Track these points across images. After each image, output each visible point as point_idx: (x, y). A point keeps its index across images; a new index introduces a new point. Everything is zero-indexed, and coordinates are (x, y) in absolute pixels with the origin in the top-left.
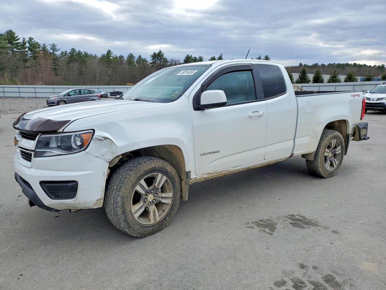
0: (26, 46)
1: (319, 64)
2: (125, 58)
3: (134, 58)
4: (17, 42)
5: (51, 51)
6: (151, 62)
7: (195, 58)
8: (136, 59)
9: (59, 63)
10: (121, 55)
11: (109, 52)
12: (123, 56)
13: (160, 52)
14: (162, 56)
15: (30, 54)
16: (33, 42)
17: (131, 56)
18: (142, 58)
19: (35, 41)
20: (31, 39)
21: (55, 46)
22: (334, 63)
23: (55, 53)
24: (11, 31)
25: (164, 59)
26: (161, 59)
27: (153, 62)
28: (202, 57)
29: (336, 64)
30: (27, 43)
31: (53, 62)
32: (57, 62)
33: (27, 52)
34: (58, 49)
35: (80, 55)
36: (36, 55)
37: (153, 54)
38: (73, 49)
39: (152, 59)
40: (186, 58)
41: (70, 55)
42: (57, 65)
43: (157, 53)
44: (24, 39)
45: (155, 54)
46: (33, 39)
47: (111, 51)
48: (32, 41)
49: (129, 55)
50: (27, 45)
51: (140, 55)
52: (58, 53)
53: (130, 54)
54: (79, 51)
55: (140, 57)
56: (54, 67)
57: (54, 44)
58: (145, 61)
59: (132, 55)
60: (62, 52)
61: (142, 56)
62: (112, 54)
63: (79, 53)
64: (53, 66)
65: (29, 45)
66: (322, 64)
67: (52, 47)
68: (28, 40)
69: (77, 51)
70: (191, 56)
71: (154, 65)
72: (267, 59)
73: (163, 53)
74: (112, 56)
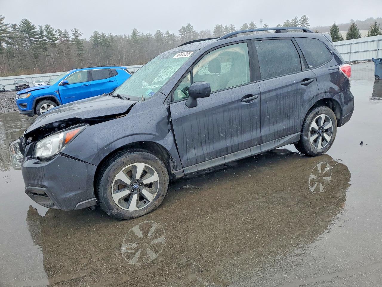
0: (43, 34)
3: (162, 34)
4: (34, 30)
5: (73, 37)
6: (181, 37)
7: (226, 27)
11: (135, 32)
12: (150, 34)
13: (189, 24)
14: (192, 29)
17: (159, 34)
19: (51, 28)
20: (47, 27)
21: (76, 32)
23: (78, 37)
24: (26, 20)
25: (194, 32)
26: (190, 32)
28: (233, 26)
30: (44, 31)
31: (77, 48)
32: (81, 47)
34: (81, 34)
37: (180, 28)
38: (96, 32)
39: (181, 34)
40: (216, 29)
42: (81, 50)
43: (185, 27)
44: (41, 27)
45: (183, 27)
46: (49, 26)
47: (137, 30)
48: (49, 28)
49: (157, 32)
50: (45, 33)
51: (168, 31)
52: (81, 38)
53: (158, 30)
54: (103, 33)
55: (168, 33)
56: (78, 52)
57: (76, 29)
58: (174, 37)
59: (160, 32)
62: (139, 33)
63: (103, 36)
64: (76, 51)
65: (47, 33)
67: (74, 33)
68: (45, 28)
69: (100, 34)
70: (221, 25)
71: (184, 39)
72: (304, 19)
73: (192, 26)
74: (139, 35)
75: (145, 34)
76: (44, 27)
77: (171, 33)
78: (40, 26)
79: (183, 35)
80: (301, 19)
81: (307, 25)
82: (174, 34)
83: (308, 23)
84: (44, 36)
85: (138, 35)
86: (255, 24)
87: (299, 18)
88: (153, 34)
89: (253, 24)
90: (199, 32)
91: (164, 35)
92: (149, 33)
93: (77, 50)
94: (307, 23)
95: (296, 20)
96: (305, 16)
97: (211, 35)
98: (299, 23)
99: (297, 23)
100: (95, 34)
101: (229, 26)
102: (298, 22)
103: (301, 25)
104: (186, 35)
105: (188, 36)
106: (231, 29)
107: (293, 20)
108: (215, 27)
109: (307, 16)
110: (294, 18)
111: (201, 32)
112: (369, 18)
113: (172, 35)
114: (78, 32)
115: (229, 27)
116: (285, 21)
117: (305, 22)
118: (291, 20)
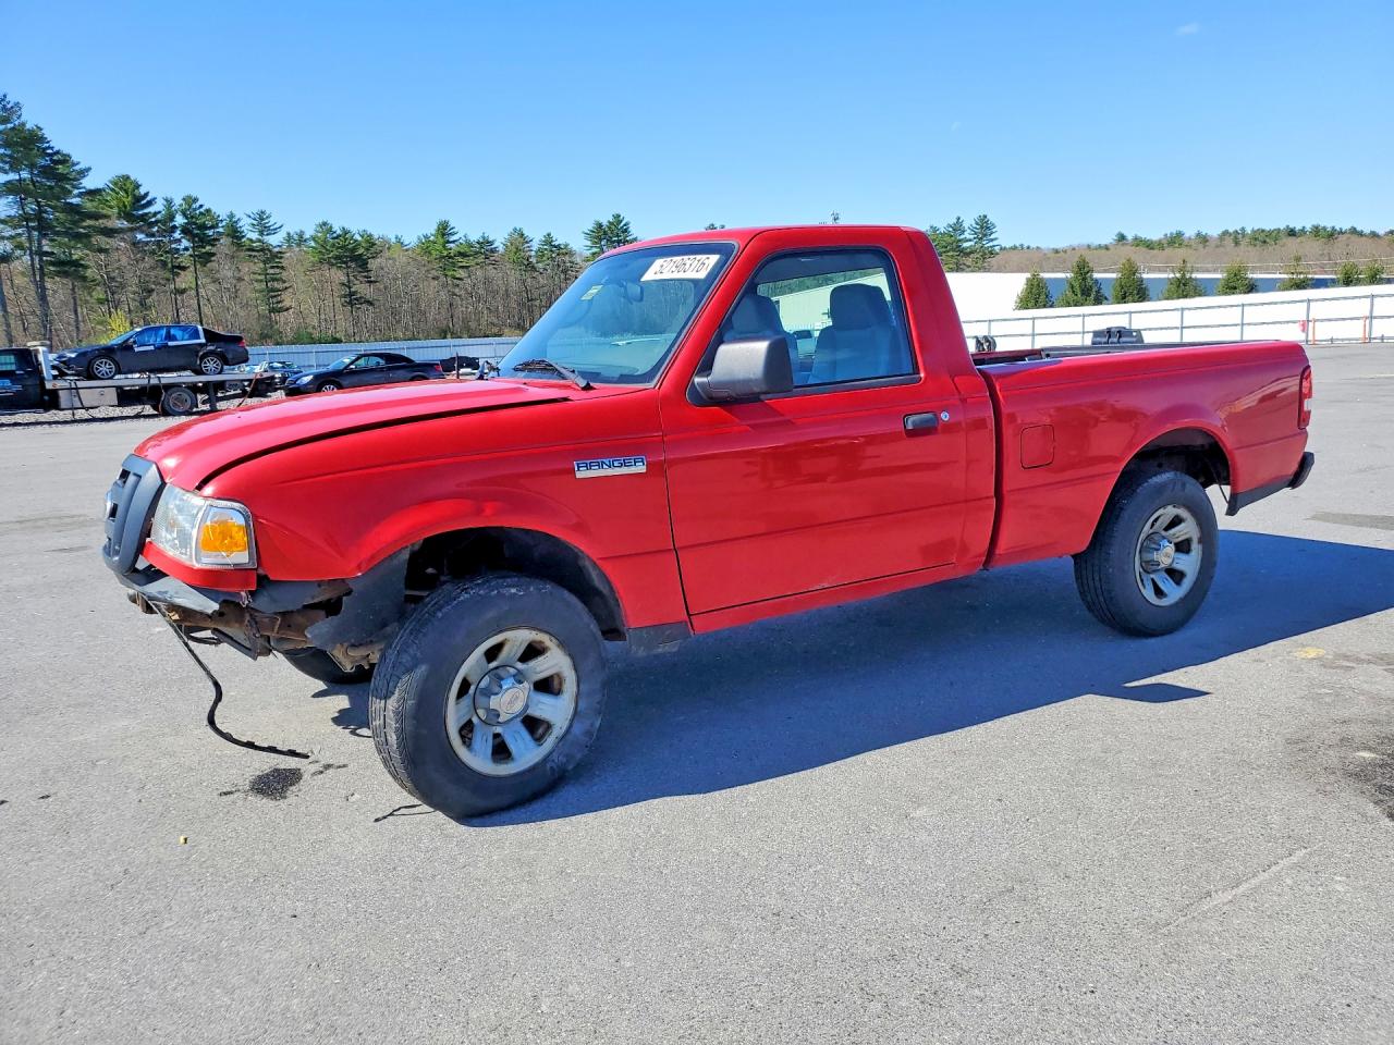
0: (174, 223)
1: (1187, 235)
2: (499, 245)
3: (527, 242)
4: (146, 211)
5: (254, 236)
6: (588, 253)
8: (535, 248)
9: (278, 271)
10: (484, 238)
11: (444, 230)
12: (490, 240)
13: (618, 217)
14: (626, 231)
15: (186, 249)
16: (195, 210)
17: (519, 239)
18: (556, 243)
19: (201, 206)
20: (190, 200)
21: (263, 219)
22: (1243, 229)
23: (266, 238)
24: (127, 178)
26: (620, 241)
27: (593, 254)
29: (1249, 231)
30: (177, 215)
31: (259, 271)
32: (272, 267)
33: (179, 241)
34: (275, 226)
36: (204, 250)
37: (590, 226)
38: (325, 224)
39: (589, 243)
41: (313, 244)
42: (274, 280)
43: (605, 223)
44: (169, 202)
45: (599, 226)
46: (196, 200)
47: (452, 224)
48: (195, 206)
49: (512, 235)
50: (180, 220)
51: (549, 235)
52: (274, 240)
53: (515, 230)
54: (344, 229)
55: (548, 240)
57: (263, 213)
58: (570, 253)
59: (521, 234)
60: (289, 234)
61: (554, 236)
62: (455, 234)
63: (345, 237)
64: (259, 281)
65: (185, 221)
66: (1198, 235)
67: (255, 222)
68: (182, 205)
69: (337, 229)
72: (984, 227)
73: (627, 224)
74: (454, 242)
75: (474, 237)
76: (178, 202)
77: (559, 240)
78: (166, 200)
79: (595, 250)
80: (975, 226)
81: (991, 244)
82: (567, 245)
83: (996, 239)
84: (175, 227)
85: (452, 238)
87: (968, 222)
88: (500, 239)
91: (535, 245)
92: (486, 235)
94: (992, 237)
95: (958, 227)
96: (985, 217)
98: (967, 235)
99: (962, 237)
102: (966, 233)
103: (972, 243)
107: (949, 225)
109: (991, 218)
110: (953, 221)
112: (1171, 234)
114: (267, 221)
117: (985, 235)
118: (945, 225)
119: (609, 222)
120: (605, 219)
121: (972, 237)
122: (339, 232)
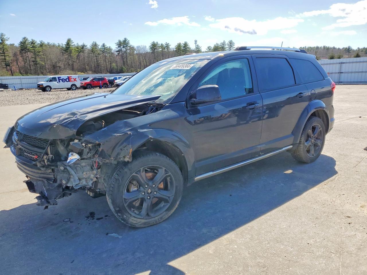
6: (117, 50)
7: (162, 45)
8: (100, 48)
11: (69, 41)
12: (86, 45)
13: (125, 39)
14: (128, 43)
17: (95, 45)
18: (107, 46)
21: (3, 36)
23: (4, 42)
25: (130, 46)
26: (126, 46)
27: (118, 50)
28: (169, 44)
34: (7, 38)
35: (34, 44)
37: (117, 41)
38: (25, 38)
39: (117, 47)
40: (152, 45)
45: (120, 42)
47: (72, 39)
49: (93, 44)
51: (104, 44)
53: (94, 42)
55: (104, 45)
56: (3, 57)
57: (2, 34)
58: (110, 49)
61: (106, 44)
69: (30, 40)
70: (157, 42)
71: (120, 53)
72: (231, 43)
73: (129, 41)
75: (81, 44)
77: (107, 45)
79: (119, 49)
80: (229, 43)
82: (110, 47)
85: (72, 44)
86: (188, 44)
87: (227, 42)
88: (89, 45)
89: (186, 44)
90: (135, 47)
91: (100, 47)
92: (84, 44)
93: (3, 55)
94: (234, 47)
95: (224, 44)
97: (147, 50)
100: (23, 39)
101: (164, 43)
102: (226, 46)
104: (122, 48)
105: (124, 49)
106: (166, 47)
107: (221, 43)
108: (151, 43)
109: (233, 41)
110: (222, 42)
111: (138, 47)
113: (108, 47)
114: (4, 36)
115: (164, 45)
116: (215, 44)
117: (231, 46)
118: (220, 43)
119: (123, 40)
120: (122, 40)
121: (228, 47)
122: (31, 41)
